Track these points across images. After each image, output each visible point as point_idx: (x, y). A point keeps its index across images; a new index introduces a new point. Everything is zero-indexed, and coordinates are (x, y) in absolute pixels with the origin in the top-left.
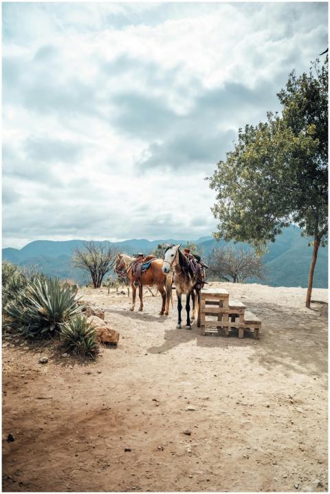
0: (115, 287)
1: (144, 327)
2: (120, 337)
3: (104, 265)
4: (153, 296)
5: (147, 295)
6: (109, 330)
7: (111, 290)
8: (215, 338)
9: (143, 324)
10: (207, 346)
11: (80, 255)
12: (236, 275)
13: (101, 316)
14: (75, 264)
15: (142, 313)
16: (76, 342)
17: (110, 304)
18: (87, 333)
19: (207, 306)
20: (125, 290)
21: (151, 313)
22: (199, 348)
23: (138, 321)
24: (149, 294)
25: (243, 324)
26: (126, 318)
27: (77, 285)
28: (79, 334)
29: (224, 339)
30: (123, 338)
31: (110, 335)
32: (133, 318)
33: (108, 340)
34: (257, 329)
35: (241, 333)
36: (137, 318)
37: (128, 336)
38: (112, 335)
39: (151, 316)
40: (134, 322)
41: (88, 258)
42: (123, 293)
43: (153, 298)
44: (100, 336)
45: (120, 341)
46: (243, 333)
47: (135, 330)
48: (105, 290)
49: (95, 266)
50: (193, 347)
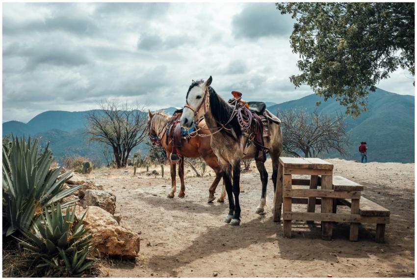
0: (145, 166)
1: (186, 224)
2: (143, 244)
3: (131, 137)
4: (198, 176)
5: (189, 175)
6: (120, 233)
7: (139, 170)
8: (309, 241)
9: (184, 219)
10: (299, 258)
11: (98, 124)
12: (308, 148)
13: (110, 206)
14: (91, 136)
15: (182, 200)
16: (50, 259)
17: (134, 188)
18: (72, 241)
19: (294, 187)
20: (159, 169)
21: (196, 201)
22: (286, 262)
23: (176, 212)
24: (192, 173)
25: (358, 216)
26: (156, 209)
27: (91, 164)
28: (56, 244)
29: (326, 242)
30: (149, 245)
31: (122, 242)
32: (168, 209)
33: (118, 252)
34: (381, 226)
35: (354, 232)
36: (174, 208)
37: (158, 241)
38: (127, 241)
39: (196, 206)
40: (169, 215)
41: (109, 128)
42: (155, 173)
43: (198, 179)
44: (102, 245)
45: (141, 250)
46: (357, 233)
47: (169, 229)
48: (130, 170)
49: (118, 139)
50: (276, 261)
